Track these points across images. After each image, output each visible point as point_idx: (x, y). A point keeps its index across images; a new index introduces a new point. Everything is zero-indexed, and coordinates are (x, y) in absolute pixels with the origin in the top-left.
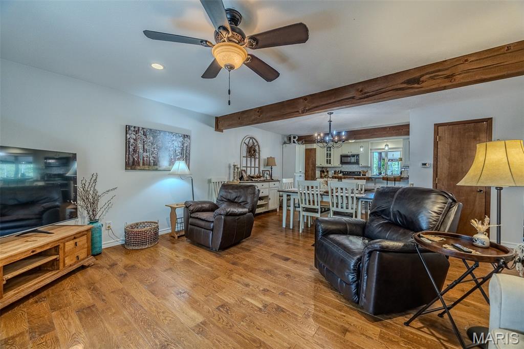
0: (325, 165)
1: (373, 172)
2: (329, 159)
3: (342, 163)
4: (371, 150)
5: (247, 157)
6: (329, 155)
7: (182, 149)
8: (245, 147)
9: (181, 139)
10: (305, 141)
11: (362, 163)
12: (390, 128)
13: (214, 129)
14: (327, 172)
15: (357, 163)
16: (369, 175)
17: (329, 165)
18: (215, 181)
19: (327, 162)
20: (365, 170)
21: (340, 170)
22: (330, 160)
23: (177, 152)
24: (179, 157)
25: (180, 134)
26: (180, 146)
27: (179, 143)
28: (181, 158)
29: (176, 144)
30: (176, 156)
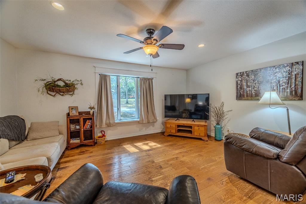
7: (290, 78)
9: (288, 68)
23: (281, 82)
24: (284, 87)
25: (285, 65)
26: (285, 76)
27: (284, 73)
28: (287, 87)
29: (279, 75)
30: (280, 86)
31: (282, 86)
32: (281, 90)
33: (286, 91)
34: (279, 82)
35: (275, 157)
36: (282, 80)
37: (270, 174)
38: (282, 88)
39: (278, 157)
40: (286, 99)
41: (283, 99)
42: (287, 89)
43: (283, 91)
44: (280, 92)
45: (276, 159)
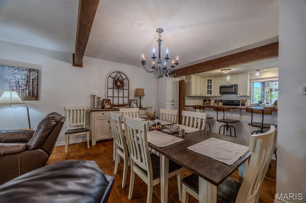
0: (206, 95)
1: (253, 101)
2: (209, 90)
3: (222, 93)
4: (250, 80)
5: (113, 88)
6: (209, 87)
7: (28, 81)
8: (111, 81)
9: (26, 72)
10: (177, 74)
11: (240, 92)
12: (260, 49)
13: (72, 64)
14: (210, 101)
15: (235, 93)
16: (248, 104)
17: (209, 95)
18: (71, 109)
19: (208, 93)
20: (244, 99)
21: (220, 99)
22: (211, 91)
23: (20, 84)
24: (23, 88)
25: (24, 68)
26: (24, 78)
27: (23, 76)
28: (26, 89)
29: (18, 76)
30: (19, 87)
31: (22, 87)
32: (20, 90)
33: (25, 92)
34: (18, 83)
35: (24, 149)
36: (21, 81)
37: (20, 169)
38: (22, 89)
39: (27, 148)
40: (25, 99)
41: (23, 99)
42: (26, 90)
43: (22, 91)
44: (19, 92)
45: (25, 150)
